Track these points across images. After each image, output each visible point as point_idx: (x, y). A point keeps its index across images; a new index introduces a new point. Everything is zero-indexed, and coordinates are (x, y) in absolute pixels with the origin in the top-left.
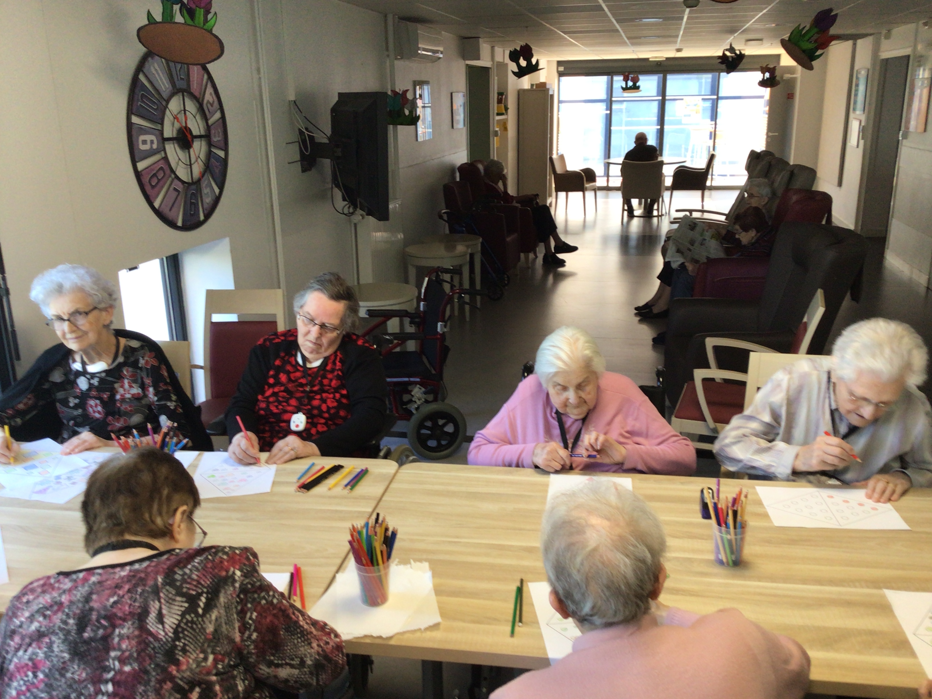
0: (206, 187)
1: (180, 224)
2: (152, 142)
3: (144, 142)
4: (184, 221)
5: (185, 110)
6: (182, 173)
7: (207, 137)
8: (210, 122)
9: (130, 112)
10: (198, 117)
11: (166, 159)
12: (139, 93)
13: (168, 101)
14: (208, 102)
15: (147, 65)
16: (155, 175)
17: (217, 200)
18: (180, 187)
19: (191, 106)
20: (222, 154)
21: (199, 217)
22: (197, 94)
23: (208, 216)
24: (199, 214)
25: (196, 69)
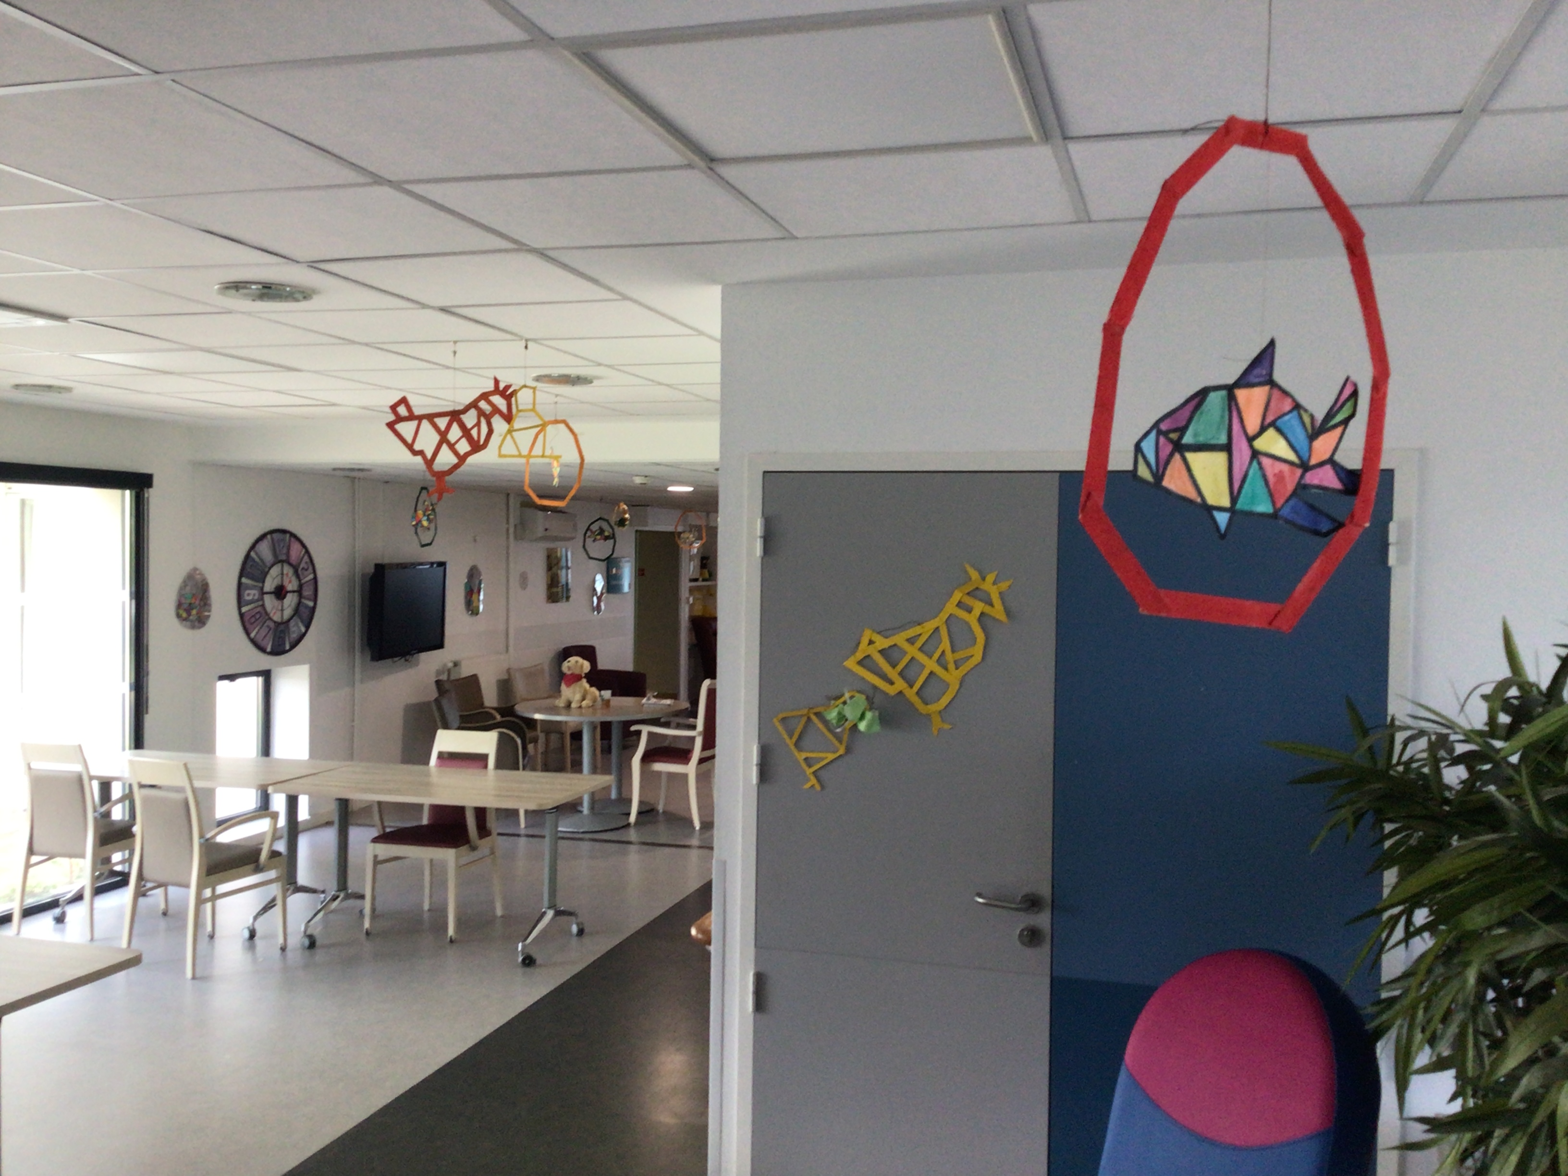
0: (294, 626)
1: (269, 649)
2: (254, 595)
4: (272, 649)
5: (283, 574)
6: (275, 616)
7: (299, 591)
8: (303, 581)
9: (242, 574)
10: (294, 579)
11: (263, 606)
12: (250, 563)
13: (270, 568)
14: (303, 568)
15: (257, 546)
16: (253, 616)
17: (303, 636)
18: (272, 625)
19: (287, 570)
20: (311, 604)
21: (285, 647)
22: (294, 562)
23: (293, 646)
24: (285, 645)
25: (296, 546)
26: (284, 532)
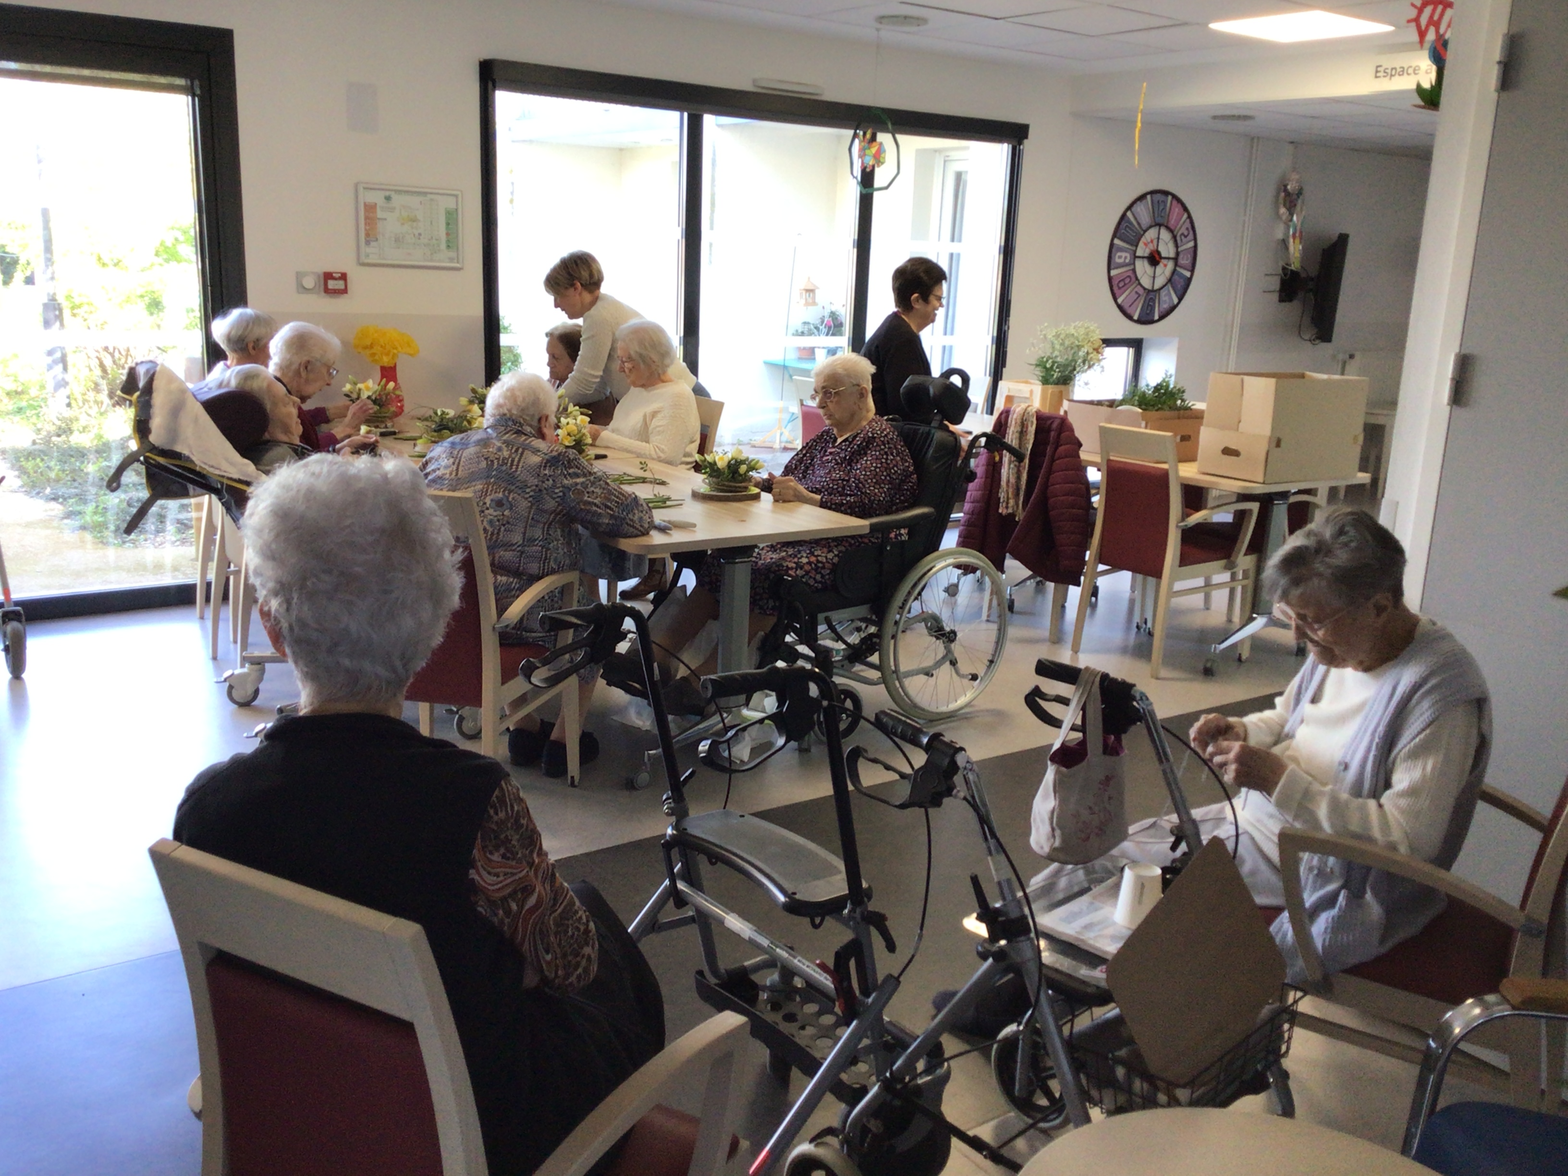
0: (1165, 296)
1: (1136, 318)
2: (1126, 258)
4: (1140, 317)
5: (1158, 238)
6: (1146, 282)
7: (1176, 259)
8: (1180, 249)
9: (1115, 236)
10: (1171, 245)
11: (1134, 271)
12: (1124, 224)
13: (1145, 231)
14: (1183, 234)
15: (1135, 206)
16: (1123, 280)
17: (1173, 308)
18: (1141, 291)
19: (1165, 235)
20: (1188, 274)
21: (1154, 316)
22: (1172, 228)
23: (1162, 318)
24: (1154, 313)
25: (1177, 210)
26: (1166, 193)
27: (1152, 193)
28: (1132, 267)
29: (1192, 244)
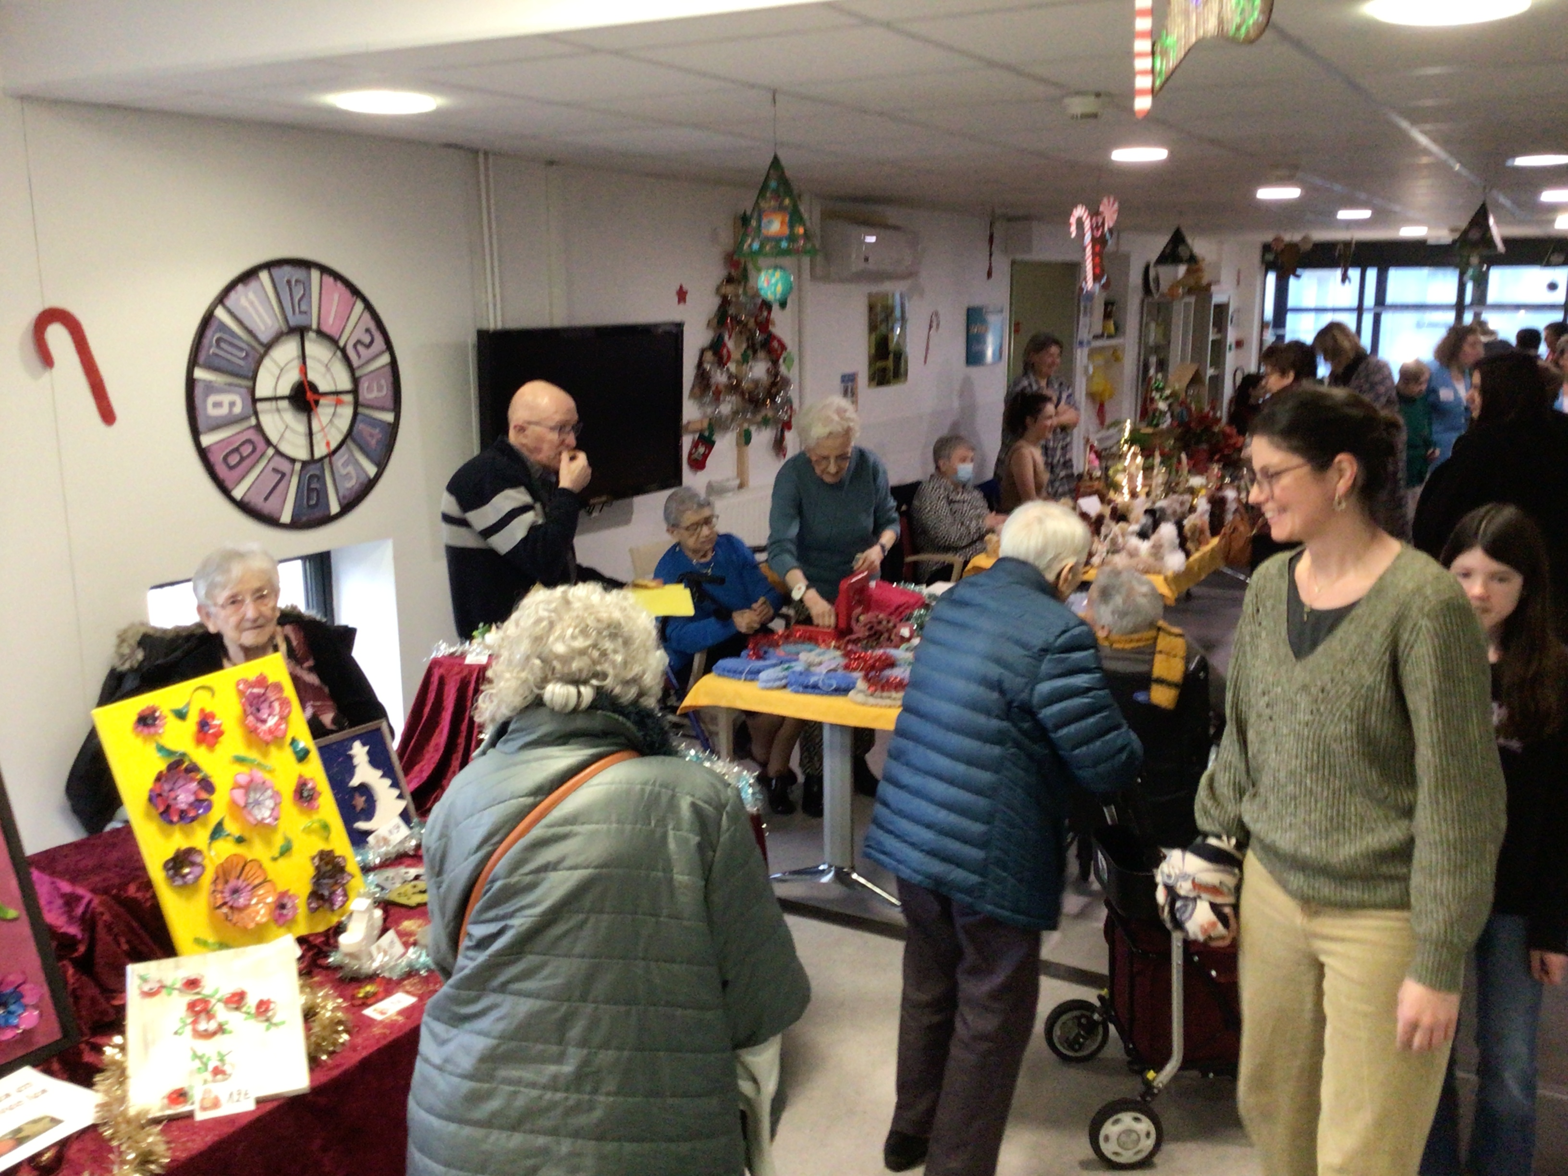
0: (345, 464)
1: (286, 518)
2: (232, 404)
3: (218, 405)
4: (294, 516)
5: (304, 358)
6: (295, 446)
7: (354, 392)
8: (358, 372)
9: (193, 363)
10: (337, 367)
11: (259, 427)
12: (211, 336)
13: (268, 347)
14: (359, 342)
15: (233, 295)
16: (237, 450)
17: (369, 485)
18: (285, 466)
19: (316, 350)
20: (387, 415)
21: (329, 509)
22: (332, 333)
23: (347, 507)
24: (328, 502)
25: (336, 297)
26: (305, 264)
27: (269, 265)
28: (253, 421)
29: (385, 359)
